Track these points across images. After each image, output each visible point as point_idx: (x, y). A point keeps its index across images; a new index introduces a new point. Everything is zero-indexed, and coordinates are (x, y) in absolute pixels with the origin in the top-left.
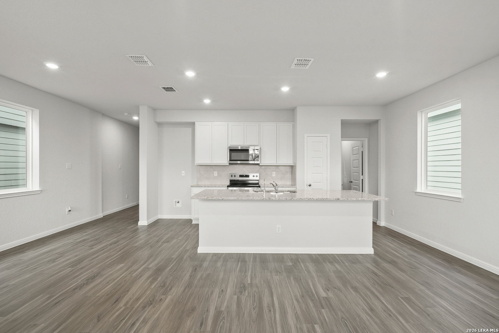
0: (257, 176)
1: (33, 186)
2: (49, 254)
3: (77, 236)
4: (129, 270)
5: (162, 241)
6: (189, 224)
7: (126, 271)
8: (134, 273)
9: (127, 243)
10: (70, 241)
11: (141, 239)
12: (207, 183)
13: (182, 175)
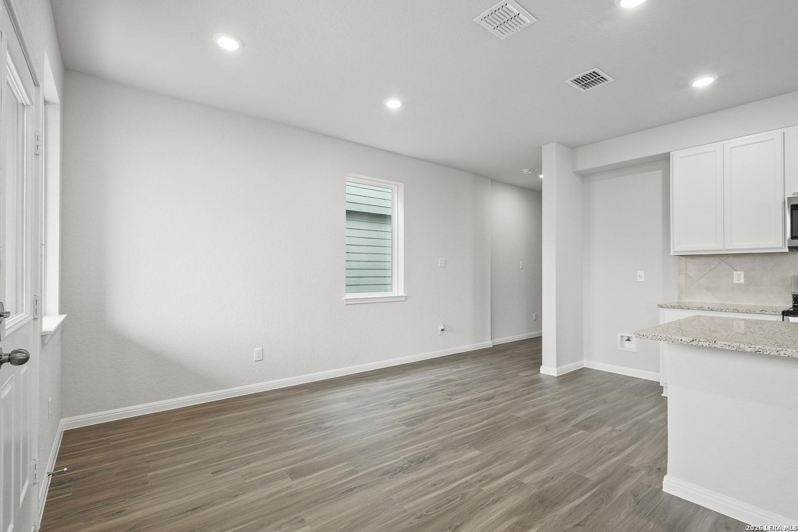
1: (398, 289)
2: (397, 392)
3: (445, 371)
4: (482, 471)
5: (574, 422)
6: (652, 394)
7: (477, 471)
8: (487, 483)
9: (507, 405)
10: (432, 378)
11: (533, 405)
12: (710, 300)
13: (639, 279)
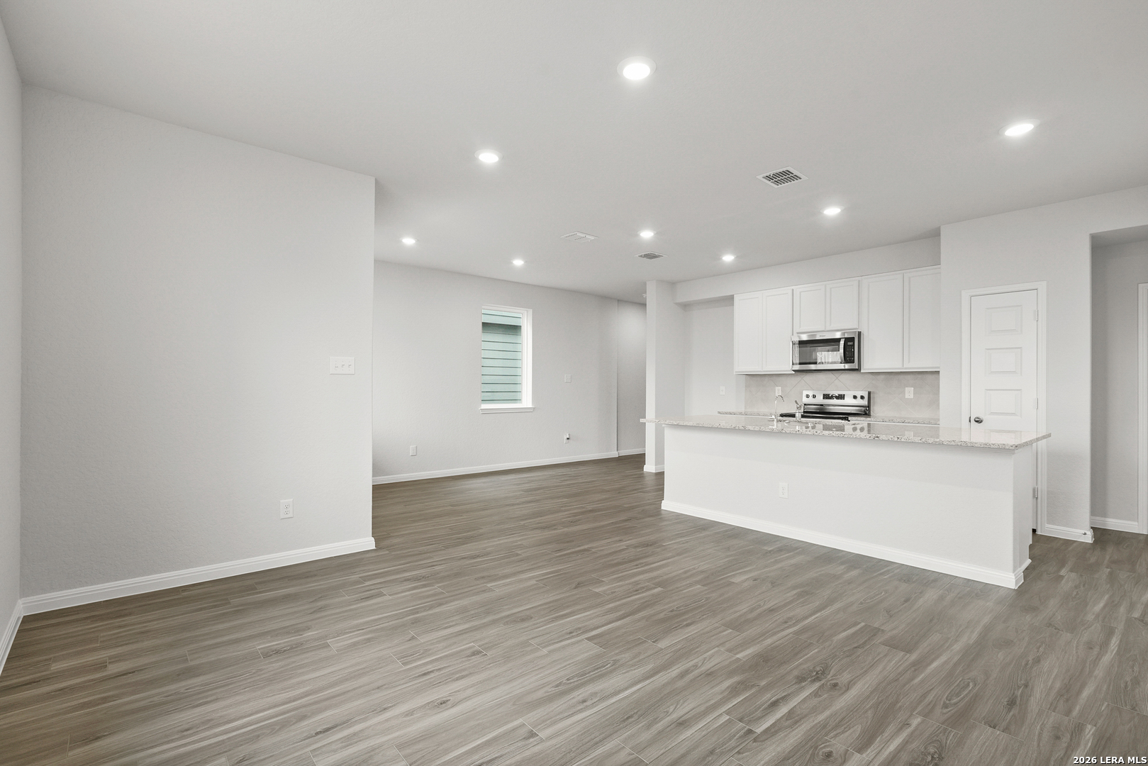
0: (862, 397)
1: (527, 401)
12: (763, 409)
13: (721, 393)
